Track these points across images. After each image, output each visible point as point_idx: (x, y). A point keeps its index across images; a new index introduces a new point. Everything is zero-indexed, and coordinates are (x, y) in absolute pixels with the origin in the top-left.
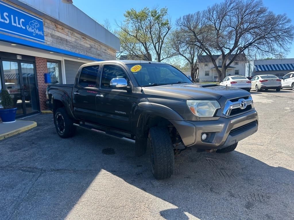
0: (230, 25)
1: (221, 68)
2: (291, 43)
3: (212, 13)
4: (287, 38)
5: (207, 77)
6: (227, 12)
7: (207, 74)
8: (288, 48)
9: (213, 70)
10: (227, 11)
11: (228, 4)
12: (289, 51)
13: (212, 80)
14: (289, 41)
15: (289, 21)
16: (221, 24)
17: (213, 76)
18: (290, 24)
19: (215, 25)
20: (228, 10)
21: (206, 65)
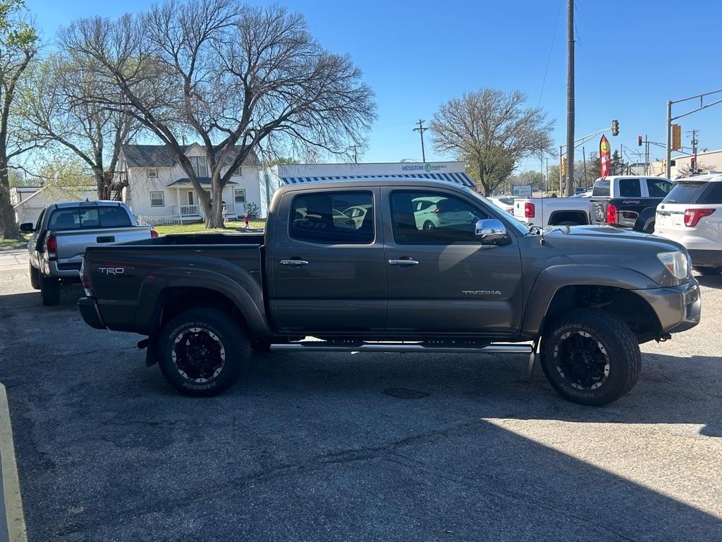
0: (230, 68)
1: (209, 183)
2: (369, 127)
3: (164, 26)
4: (358, 114)
5: (158, 209)
6: (210, 30)
7: (158, 202)
8: (363, 139)
9: (176, 189)
10: (209, 27)
11: (211, 8)
12: (367, 146)
13: (176, 219)
14: (364, 122)
15: (356, 74)
16: (194, 60)
17: (176, 206)
18: (360, 81)
19: (176, 60)
20: (211, 24)
21: (152, 174)
